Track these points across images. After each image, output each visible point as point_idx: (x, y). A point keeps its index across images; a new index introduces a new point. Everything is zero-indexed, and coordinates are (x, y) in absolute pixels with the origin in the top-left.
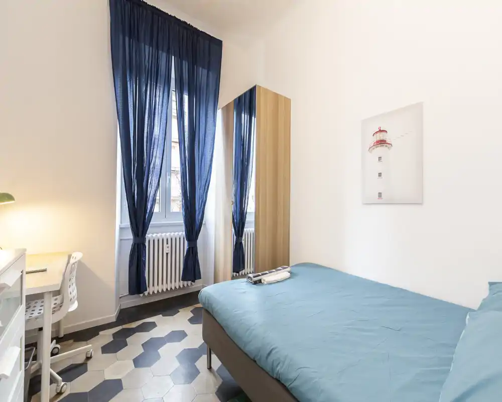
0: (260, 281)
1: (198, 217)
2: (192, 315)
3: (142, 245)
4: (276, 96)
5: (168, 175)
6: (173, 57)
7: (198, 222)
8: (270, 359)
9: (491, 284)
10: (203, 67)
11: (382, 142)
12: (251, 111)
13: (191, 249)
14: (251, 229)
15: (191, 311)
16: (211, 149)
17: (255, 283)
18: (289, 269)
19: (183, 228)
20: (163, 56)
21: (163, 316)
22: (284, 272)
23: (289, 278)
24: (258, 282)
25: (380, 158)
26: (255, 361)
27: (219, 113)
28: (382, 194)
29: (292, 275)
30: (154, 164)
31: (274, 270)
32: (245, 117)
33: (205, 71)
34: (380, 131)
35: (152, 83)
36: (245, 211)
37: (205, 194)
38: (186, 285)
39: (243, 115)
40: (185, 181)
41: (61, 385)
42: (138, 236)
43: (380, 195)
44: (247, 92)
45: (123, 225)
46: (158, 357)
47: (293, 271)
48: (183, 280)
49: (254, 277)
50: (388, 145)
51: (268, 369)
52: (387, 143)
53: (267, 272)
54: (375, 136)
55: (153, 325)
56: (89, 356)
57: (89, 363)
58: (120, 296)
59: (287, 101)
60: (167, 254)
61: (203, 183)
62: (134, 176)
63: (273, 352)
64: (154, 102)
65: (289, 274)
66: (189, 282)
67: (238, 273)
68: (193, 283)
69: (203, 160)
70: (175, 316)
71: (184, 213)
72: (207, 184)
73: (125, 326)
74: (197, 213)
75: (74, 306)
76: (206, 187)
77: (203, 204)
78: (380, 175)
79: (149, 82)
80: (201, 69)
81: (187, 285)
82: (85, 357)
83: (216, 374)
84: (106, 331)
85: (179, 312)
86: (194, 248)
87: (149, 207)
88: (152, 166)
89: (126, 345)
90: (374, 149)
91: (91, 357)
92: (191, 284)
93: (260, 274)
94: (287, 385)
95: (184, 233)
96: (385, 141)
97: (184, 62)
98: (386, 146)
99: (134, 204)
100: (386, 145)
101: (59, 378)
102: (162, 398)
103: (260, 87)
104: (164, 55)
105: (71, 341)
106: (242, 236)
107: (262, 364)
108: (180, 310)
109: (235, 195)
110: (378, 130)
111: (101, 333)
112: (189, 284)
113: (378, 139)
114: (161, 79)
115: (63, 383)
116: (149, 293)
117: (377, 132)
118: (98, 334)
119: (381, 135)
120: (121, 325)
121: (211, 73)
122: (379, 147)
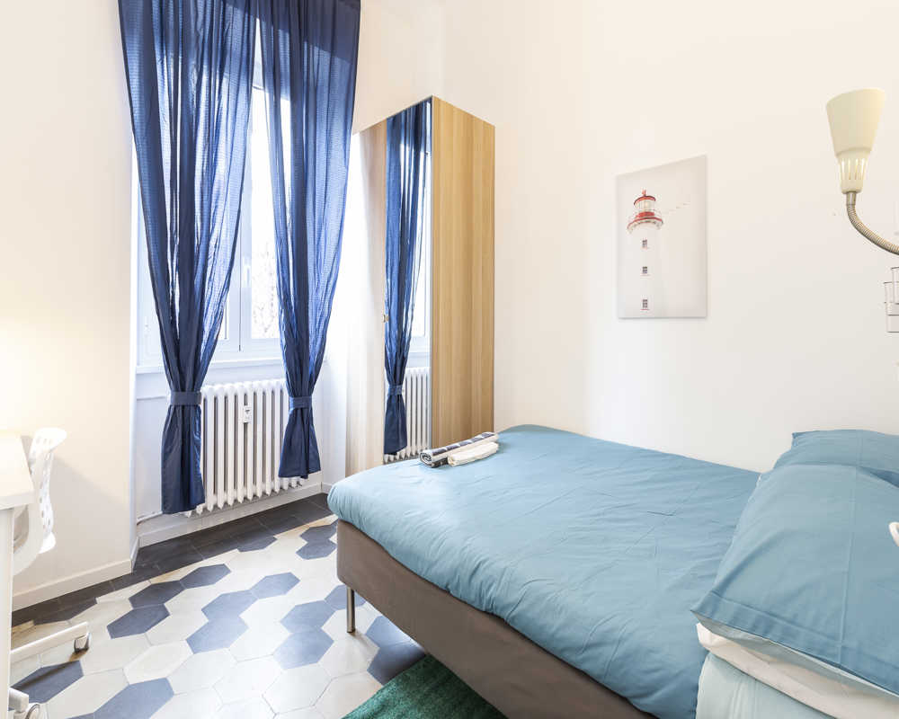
0: (445, 461)
1: (313, 348)
2: (304, 543)
3: (192, 409)
4: (469, 119)
5: (246, 262)
6: (258, 20)
7: (313, 359)
8: (476, 582)
9: (795, 435)
10: (322, 47)
11: (647, 216)
12: (418, 141)
13: (299, 412)
14: (422, 369)
15: (301, 536)
16: (338, 211)
17: (437, 465)
18: (495, 437)
19: (283, 370)
20: (236, 18)
21: (241, 551)
22: (487, 442)
23: (497, 452)
24: (442, 464)
25: (645, 242)
26: (447, 592)
27: (356, 141)
28: (649, 302)
29: (502, 447)
30: (218, 240)
31: (469, 441)
32: (405, 151)
33: (326, 56)
34: (646, 197)
35: (213, 69)
36: (407, 335)
37: (327, 302)
38: (286, 487)
39: (402, 146)
40: (285, 274)
41: (27, 710)
42: (183, 390)
43: (645, 303)
44: (410, 109)
45: (144, 369)
46: (243, 627)
47: (504, 441)
48: (282, 475)
49: (435, 454)
50: (658, 221)
51: (472, 597)
52: (655, 218)
53: (457, 444)
54: (638, 204)
55: (222, 570)
56: (82, 647)
57: (83, 659)
58: (138, 521)
59: (489, 130)
60: (245, 425)
61: (323, 280)
62: (172, 264)
63: (481, 568)
64: (216, 109)
65: (497, 445)
66: (294, 480)
67: (395, 454)
68: (302, 481)
69: (323, 235)
70: (266, 549)
71: (284, 340)
72: (332, 282)
73: (155, 580)
74: (311, 340)
75: (49, 543)
76: (330, 288)
77: (323, 322)
78: (645, 270)
79: (205, 67)
80: (316, 50)
81: (290, 486)
82: (73, 650)
83: (366, 638)
84: (112, 594)
85: (275, 539)
86: (305, 412)
87: (207, 329)
88: (212, 243)
89: (166, 614)
90: (635, 226)
91: (86, 649)
92: (298, 483)
93: (445, 448)
94: (505, 615)
95: (283, 381)
96: (652, 214)
97: (281, 32)
98: (654, 223)
99: (173, 322)
100: (652, 220)
101: (23, 696)
102: (263, 695)
103: (439, 100)
104: (239, 15)
105: (30, 624)
106: (401, 383)
107: (460, 593)
108: (276, 536)
109: (389, 304)
110: (642, 195)
111: (100, 600)
112: (294, 485)
113: (643, 210)
114: (233, 64)
115: (31, 705)
116: (205, 509)
117: (640, 199)
118: (94, 602)
119: (647, 204)
120: (148, 578)
121: (337, 61)
122: (645, 224)
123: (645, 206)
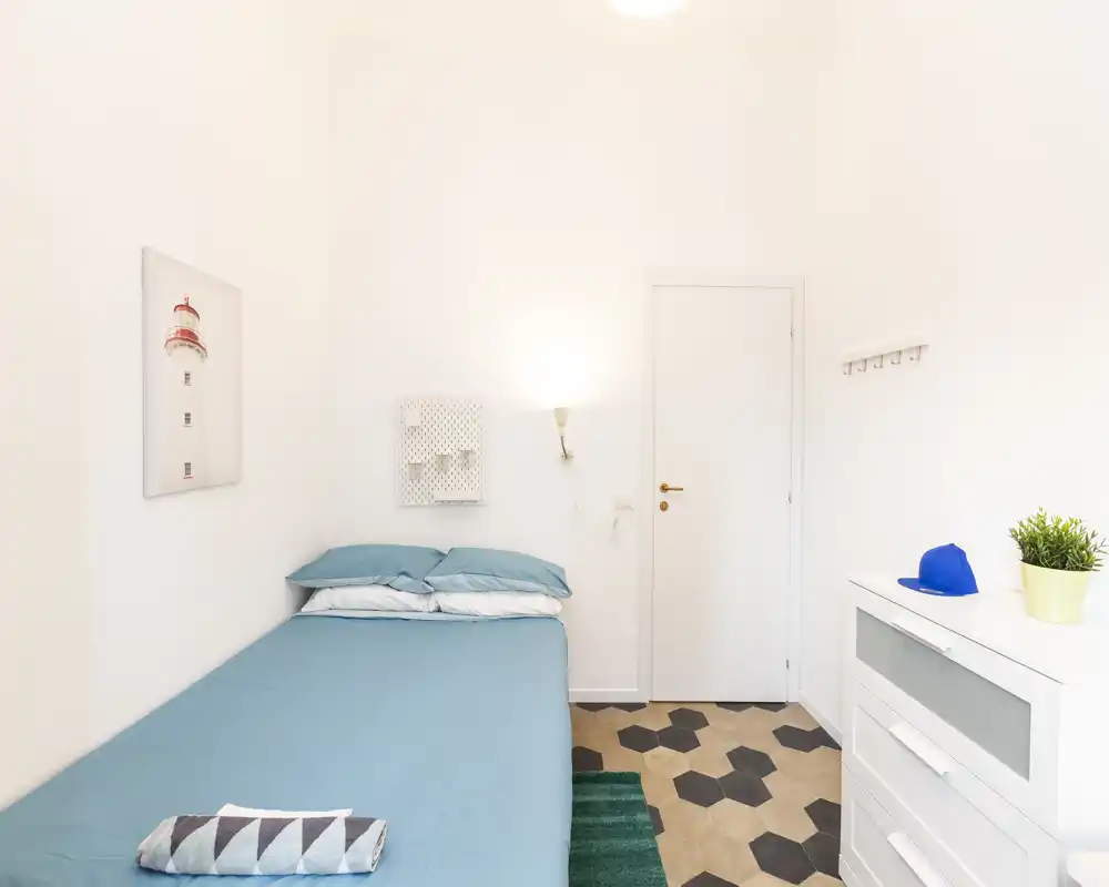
11: (188, 337)
25: (187, 376)
28: (193, 469)
34: (187, 307)
43: (188, 468)
50: (202, 350)
52: (198, 344)
54: (178, 312)
78: (188, 417)
90: (175, 347)
96: (196, 338)
98: (198, 351)
100: (197, 347)
110: (184, 303)
113: (186, 327)
117: (181, 306)
119: (190, 319)
122: (187, 348)
123: (185, 320)
